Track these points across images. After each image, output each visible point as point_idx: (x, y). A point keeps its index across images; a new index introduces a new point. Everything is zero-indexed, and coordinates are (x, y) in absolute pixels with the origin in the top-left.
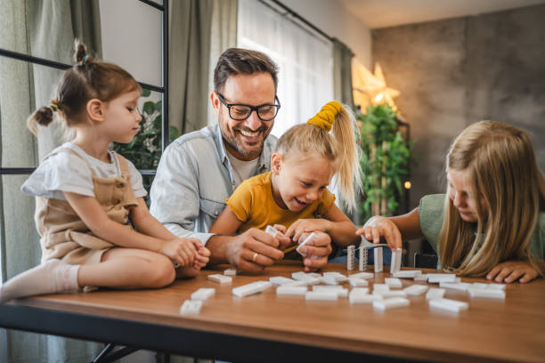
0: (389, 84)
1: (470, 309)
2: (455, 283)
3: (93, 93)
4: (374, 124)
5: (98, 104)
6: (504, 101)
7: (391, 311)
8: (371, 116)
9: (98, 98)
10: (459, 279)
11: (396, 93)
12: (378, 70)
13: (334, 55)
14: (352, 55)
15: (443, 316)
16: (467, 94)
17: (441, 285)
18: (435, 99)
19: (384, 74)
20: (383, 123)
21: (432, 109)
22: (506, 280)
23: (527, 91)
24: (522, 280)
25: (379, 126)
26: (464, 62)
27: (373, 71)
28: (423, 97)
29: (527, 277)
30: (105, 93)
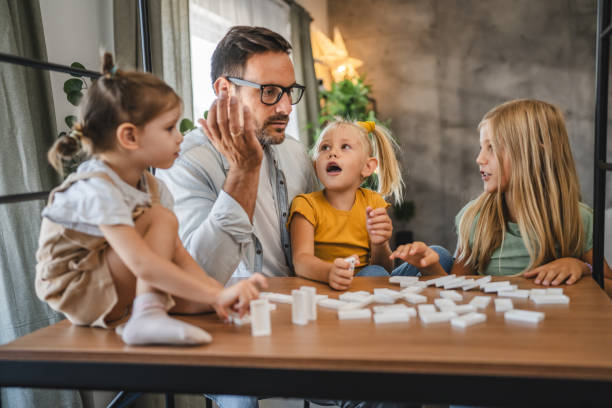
0: (352, 53)
1: (548, 319)
2: (514, 291)
3: (124, 116)
4: (343, 102)
5: (130, 129)
6: (479, 71)
7: (473, 329)
8: (338, 93)
9: (130, 121)
10: (516, 287)
11: (359, 63)
12: (338, 36)
13: (291, 20)
14: (311, 20)
15: (522, 329)
16: (439, 63)
17: (500, 294)
18: (404, 69)
19: (345, 40)
20: (353, 101)
21: (402, 82)
22: (553, 283)
23: (502, 59)
24: (569, 282)
25: (348, 105)
26: (434, 26)
27: (331, 37)
28: (389, 67)
29: (573, 278)
30: (138, 115)
